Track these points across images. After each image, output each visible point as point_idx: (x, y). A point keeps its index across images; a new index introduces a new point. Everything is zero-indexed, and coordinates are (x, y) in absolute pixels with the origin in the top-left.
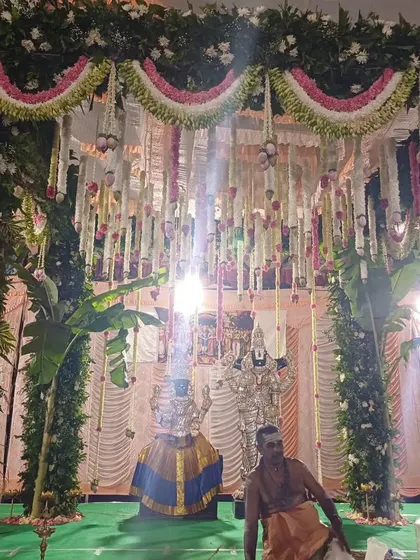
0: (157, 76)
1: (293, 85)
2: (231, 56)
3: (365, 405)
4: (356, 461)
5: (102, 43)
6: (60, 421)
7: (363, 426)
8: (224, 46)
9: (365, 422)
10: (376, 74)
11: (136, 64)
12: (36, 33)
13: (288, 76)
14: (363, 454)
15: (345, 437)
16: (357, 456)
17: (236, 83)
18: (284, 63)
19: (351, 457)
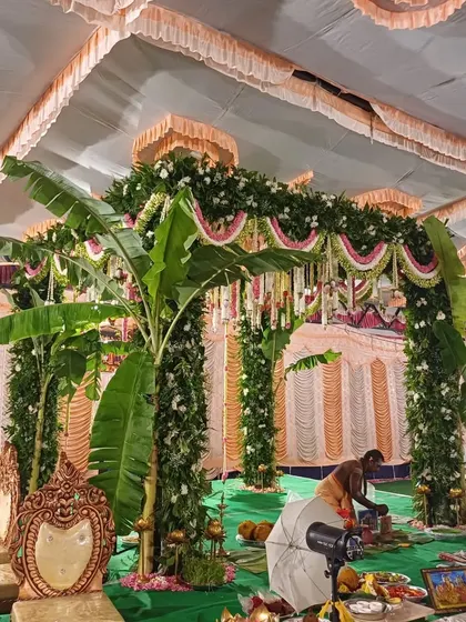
0: (279, 230)
1: (341, 243)
2: (317, 224)
3: (262, 411)
4: (253, 450)
5: (255, 205)
7: (260, 426)
8: (315, 218)
9: (261, 423)
10: (377, 242)
11: (268, 219)
12: (222, 194)
13: (339, 239)
14: (259, 446)
15: (246, 433)
16: (253, 447)
17: (316, 239)
18: (338, 231)
19: (248, 447)
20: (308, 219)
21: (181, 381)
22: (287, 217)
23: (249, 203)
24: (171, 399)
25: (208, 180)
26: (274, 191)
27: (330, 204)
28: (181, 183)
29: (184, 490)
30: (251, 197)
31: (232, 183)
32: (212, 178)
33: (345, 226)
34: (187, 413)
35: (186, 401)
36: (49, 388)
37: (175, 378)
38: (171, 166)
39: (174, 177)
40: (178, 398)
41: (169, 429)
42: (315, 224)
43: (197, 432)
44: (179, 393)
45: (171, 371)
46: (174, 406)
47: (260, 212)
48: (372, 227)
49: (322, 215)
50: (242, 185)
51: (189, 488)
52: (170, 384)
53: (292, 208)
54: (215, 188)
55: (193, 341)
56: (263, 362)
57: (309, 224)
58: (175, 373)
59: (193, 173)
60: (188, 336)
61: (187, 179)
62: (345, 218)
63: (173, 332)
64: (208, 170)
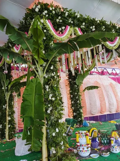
5: (72, 22)
6: (10, 113)
8: (94, 27)
11: (77, 28)
12: (60, 18)
19: (74, 113)
20: (91, 28)
21: (52, 88)
22: (84, 27)
23: (70, 21)
24: (49, 95)
25: (54, 12)
26: (78, 17)
27: (98, 22)
28: (44, 13)
29: (57, 130)
30: (71, 19)
31: (63, 13)
32: (55, 12)
33: (104, 30)
34: (55, 100)
35: (55, 96)
36: (9, 99)
37: (49, 87)
38: (39, 6)
39: (41, 11)
40: (51, 95)
41: (49, 107)
42: (94, 29)
43: (60, 108)
44: (52, 93)
45: (47, 84)
46: (50, 98)
47: (74, 25)
48: (113, 30)
49: (96, 26)
50: (67, 14)
51: (59, 129)
52: (47, 90)
53: (85, 23)
54: (57, 15)
55: (54, 73)
56: (76, 86)
57: (92, 29)
58: (49, 85)
59: (48, 9)
60: (53, 71)
61: (46, 12)
62: (104, 27)
63: (47, 70)
64: (53, 8)
